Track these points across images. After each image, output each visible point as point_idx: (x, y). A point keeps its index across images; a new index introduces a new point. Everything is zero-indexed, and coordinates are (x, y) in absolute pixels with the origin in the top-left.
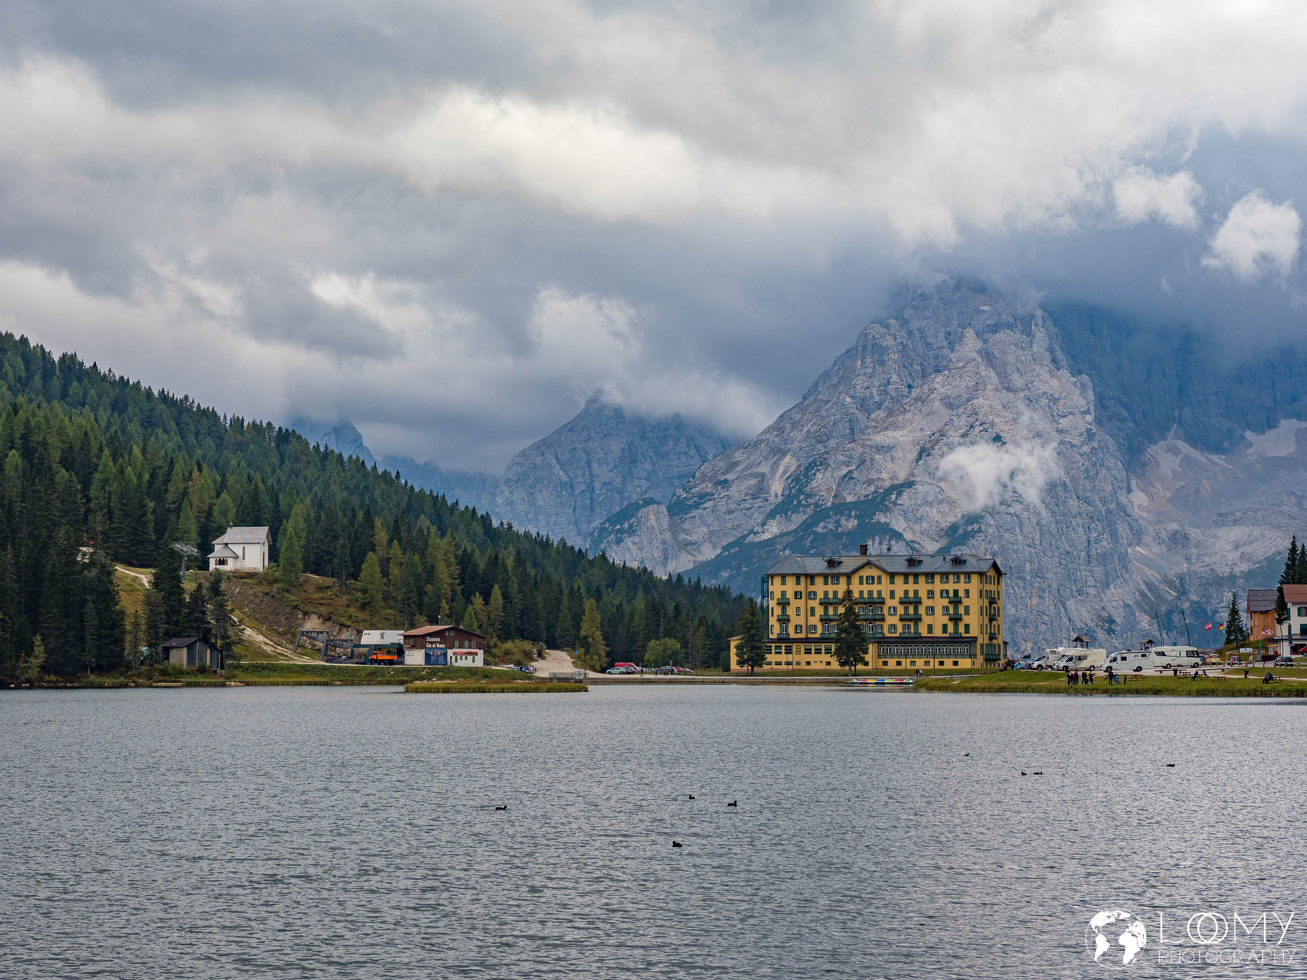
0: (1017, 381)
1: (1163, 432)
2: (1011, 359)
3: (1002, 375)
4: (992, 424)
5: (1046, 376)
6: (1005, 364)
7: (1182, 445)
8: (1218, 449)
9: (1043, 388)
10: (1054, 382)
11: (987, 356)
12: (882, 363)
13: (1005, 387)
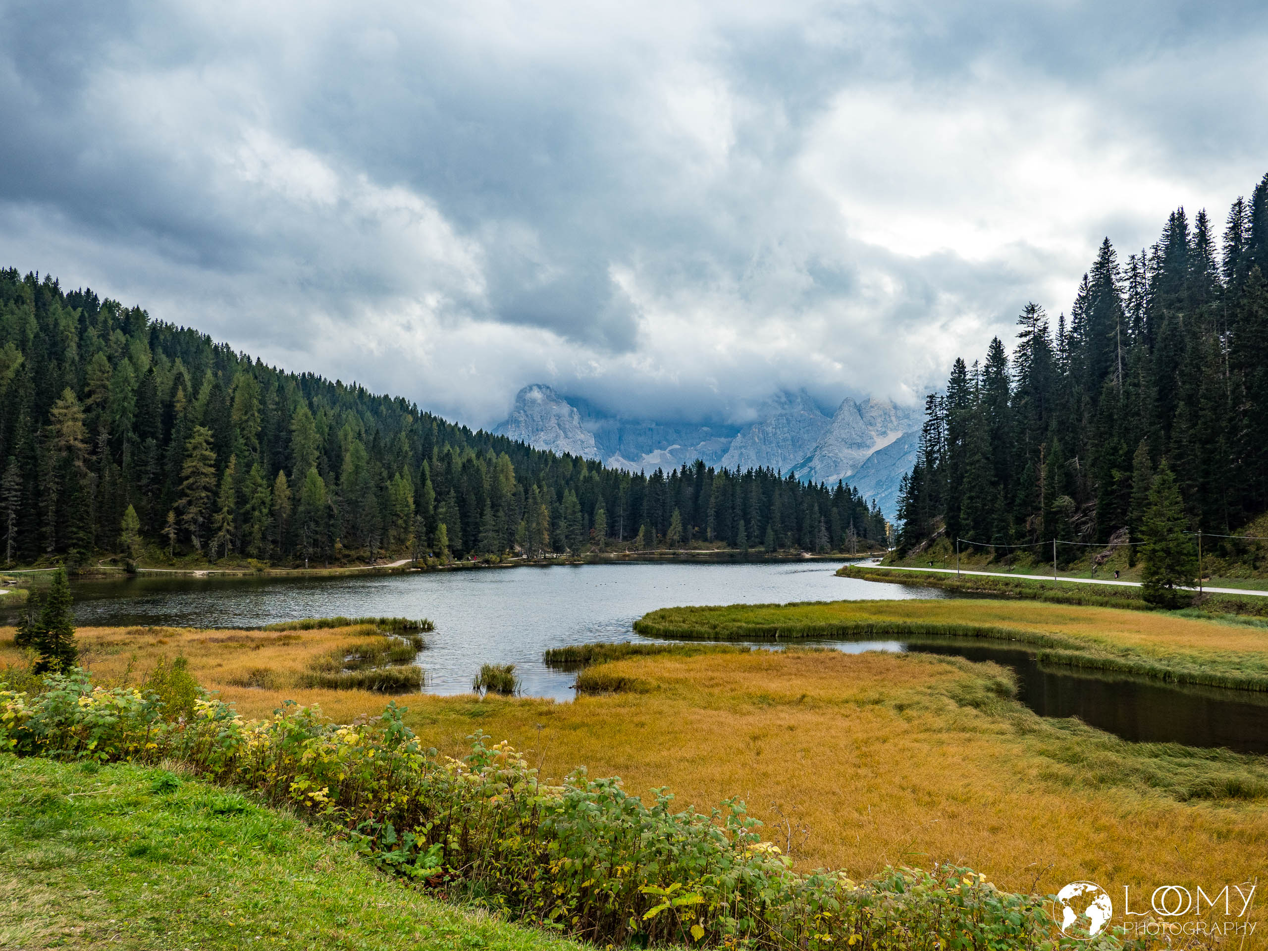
0: (570, 435)
1: (613, 453)
2: (567, 426)
3: (565, 432)
6: (565, 428)
7: (620, 458)
8: (633, 460)
9: (579, 437)
10: (583, 436)
11: (559, 425)
12: (519, 427)
13: (566, 437)
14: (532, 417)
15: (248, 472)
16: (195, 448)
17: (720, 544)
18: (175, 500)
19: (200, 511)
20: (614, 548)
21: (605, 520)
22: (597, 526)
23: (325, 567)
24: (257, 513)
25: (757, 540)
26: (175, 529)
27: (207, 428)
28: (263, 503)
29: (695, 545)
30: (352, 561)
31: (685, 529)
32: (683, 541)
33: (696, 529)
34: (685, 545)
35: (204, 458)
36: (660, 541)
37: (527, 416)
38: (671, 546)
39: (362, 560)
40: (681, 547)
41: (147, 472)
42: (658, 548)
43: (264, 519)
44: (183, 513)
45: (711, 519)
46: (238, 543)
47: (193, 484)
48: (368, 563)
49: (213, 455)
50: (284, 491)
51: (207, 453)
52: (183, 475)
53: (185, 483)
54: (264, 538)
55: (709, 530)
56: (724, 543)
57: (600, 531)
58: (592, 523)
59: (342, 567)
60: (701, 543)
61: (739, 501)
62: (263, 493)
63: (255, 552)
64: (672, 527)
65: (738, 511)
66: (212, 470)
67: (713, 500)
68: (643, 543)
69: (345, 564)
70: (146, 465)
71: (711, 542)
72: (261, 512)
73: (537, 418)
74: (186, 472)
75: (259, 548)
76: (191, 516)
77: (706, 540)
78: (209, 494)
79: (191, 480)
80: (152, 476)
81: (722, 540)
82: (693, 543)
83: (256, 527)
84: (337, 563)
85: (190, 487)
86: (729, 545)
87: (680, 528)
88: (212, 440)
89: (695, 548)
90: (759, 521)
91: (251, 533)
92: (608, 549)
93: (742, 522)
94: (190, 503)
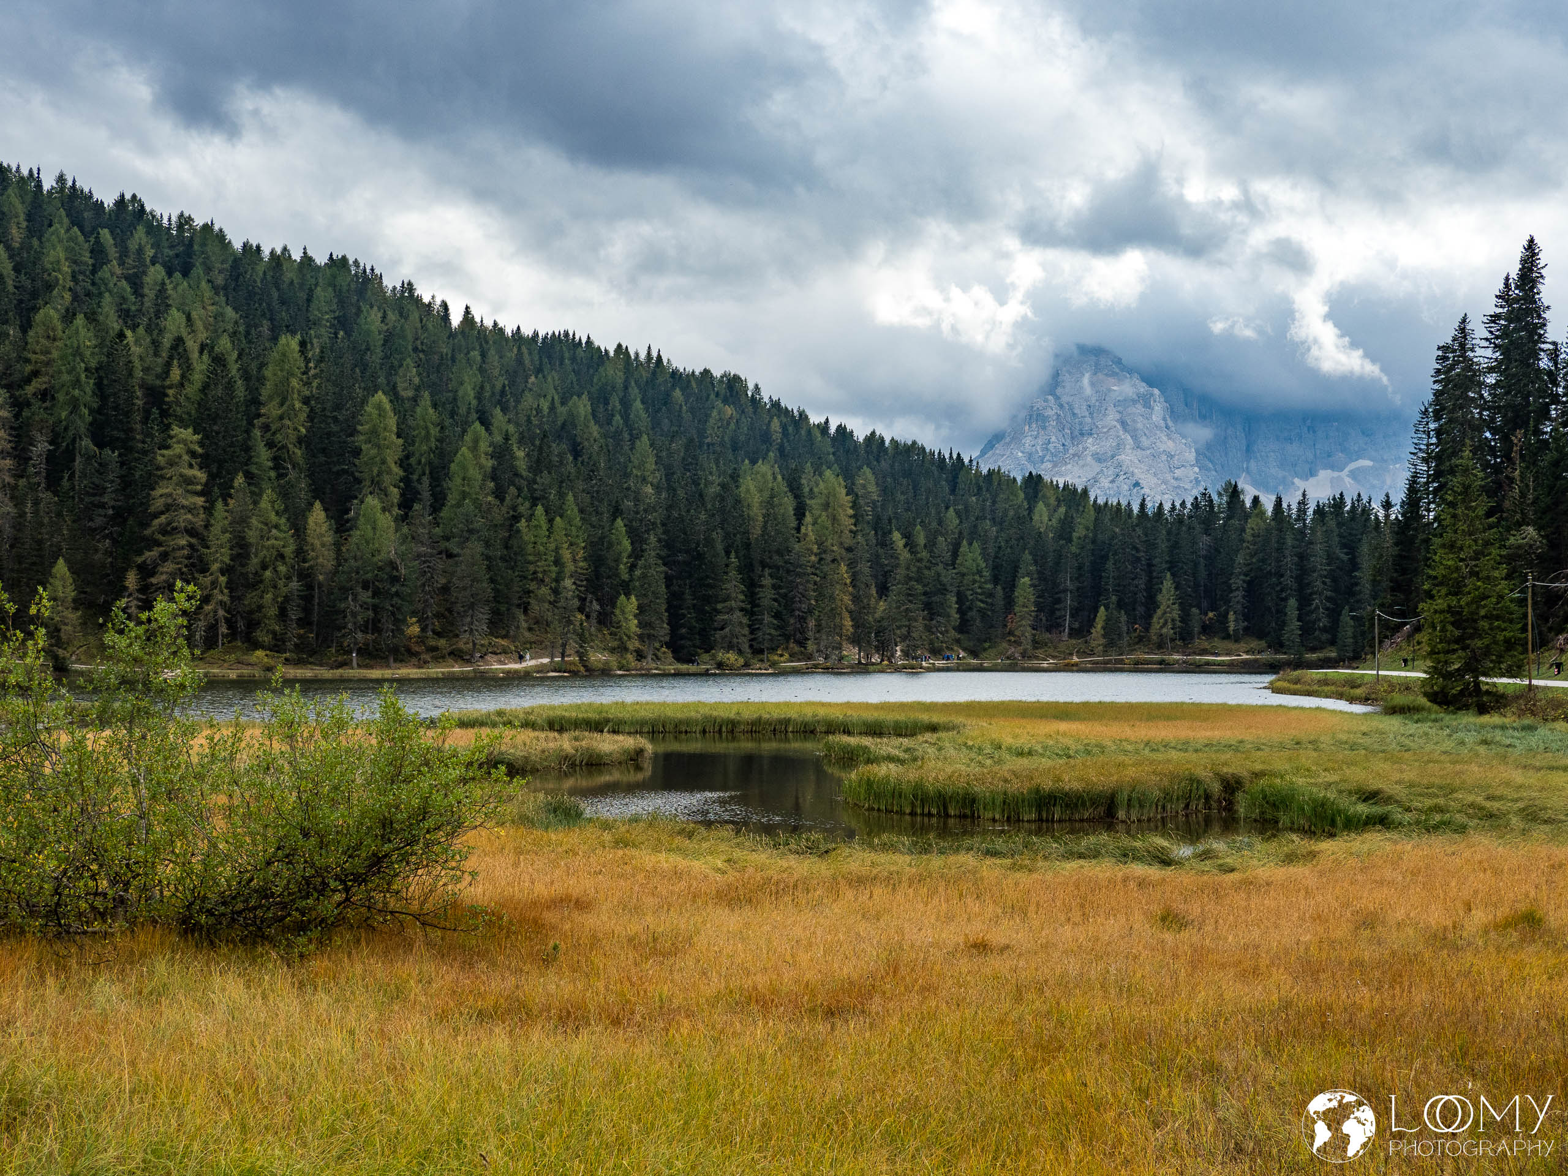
0: (1145, 442)
2: (1140, 426)
3: (1135, 438)
4: (1133, 474)
5: (1165, 438)
6: (1136, 430)
9: (1162, 447)
10: (1170, 443)
11: (1123, 423)
12: (1044, 428)
13: (1138, 446)
14: (1071, 409)
15: (255, 503)
16: (171, 463)
17: (1254, 644)
18: (140, 553)
19: (180, 569)
20: (1051, 651)
21: (1032, 598)
22: (1017, 609)
23: (388, 667)
24: (268, 573)
25: (1325, 637)
26: (138, 599)
27: (190, 430)
28: (282, 556)
29: (1206, 645)
30: (438, 656)
31: (1185, 618)
32: (1183, 639)
33: (1211, 615)
34: (1186, 646)
35: (188, 481)
36: (1140, 639)
37: (1061, 406)
38: (1160, 646)
39: (458, 655)
40: (1175, 650)
41: (103, 506)
42: (1131, 652)
43: (281, 583)
44: (153, 574)
45: (1238, 596)
46: (241, 625)
47: (169, 524)
48: (468, 662)
49: (201, 475)
50: (323, 535)
51: (190, 472)
52: (152, 509)
53: (156, 522)
54: (283, 614)
55: (1231, 616)
56: (1263, 644)
57: (1022, 618)
58: (1010, 603)
59: (420, 667)
60: (1217, 642)
61: (1290, 560)
62: (283, 540)
63: (267, 639)
64: (1159, 612)
65: (1288, 581)
66: (200, 501)
67: (1240, 559)
68: (1102, 641)
69: (426, 662)
70: (101, 495)
71: (1237, 641)
72: (275, 570)
73: (1081, 410)
74: (159, 504)
75: (274, 633)
76: (164, 577)
77: (1227, 637)
78: (193, 541)
79: (163, 519)
80: (111, 512)
81: (1260, 637)
82: (1201, 642)
83: (269, 596)
84: (414, 660)
85: (164, 532)
86: (1269, 647)
87: (1176, 614)
88: (200, 450)
89: (1204, 652)
90: (1328, 599)
91: (260, 607)
92: (1039, 653)
93: (1292, 602)
94: (164, 556)
